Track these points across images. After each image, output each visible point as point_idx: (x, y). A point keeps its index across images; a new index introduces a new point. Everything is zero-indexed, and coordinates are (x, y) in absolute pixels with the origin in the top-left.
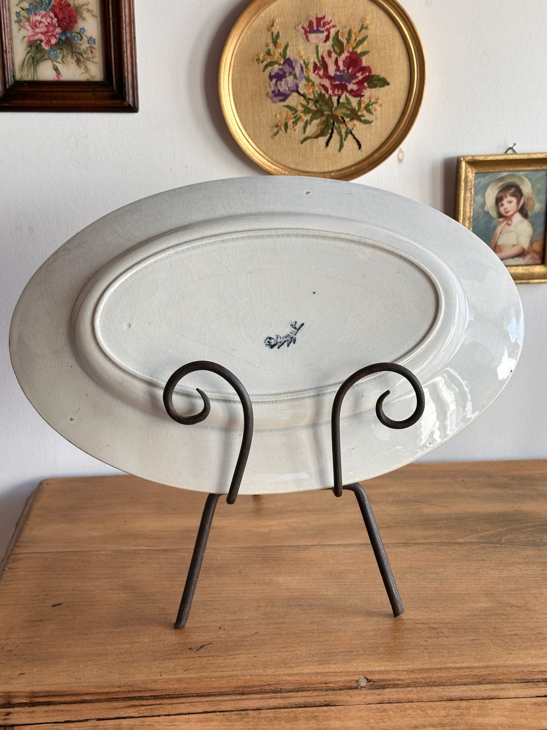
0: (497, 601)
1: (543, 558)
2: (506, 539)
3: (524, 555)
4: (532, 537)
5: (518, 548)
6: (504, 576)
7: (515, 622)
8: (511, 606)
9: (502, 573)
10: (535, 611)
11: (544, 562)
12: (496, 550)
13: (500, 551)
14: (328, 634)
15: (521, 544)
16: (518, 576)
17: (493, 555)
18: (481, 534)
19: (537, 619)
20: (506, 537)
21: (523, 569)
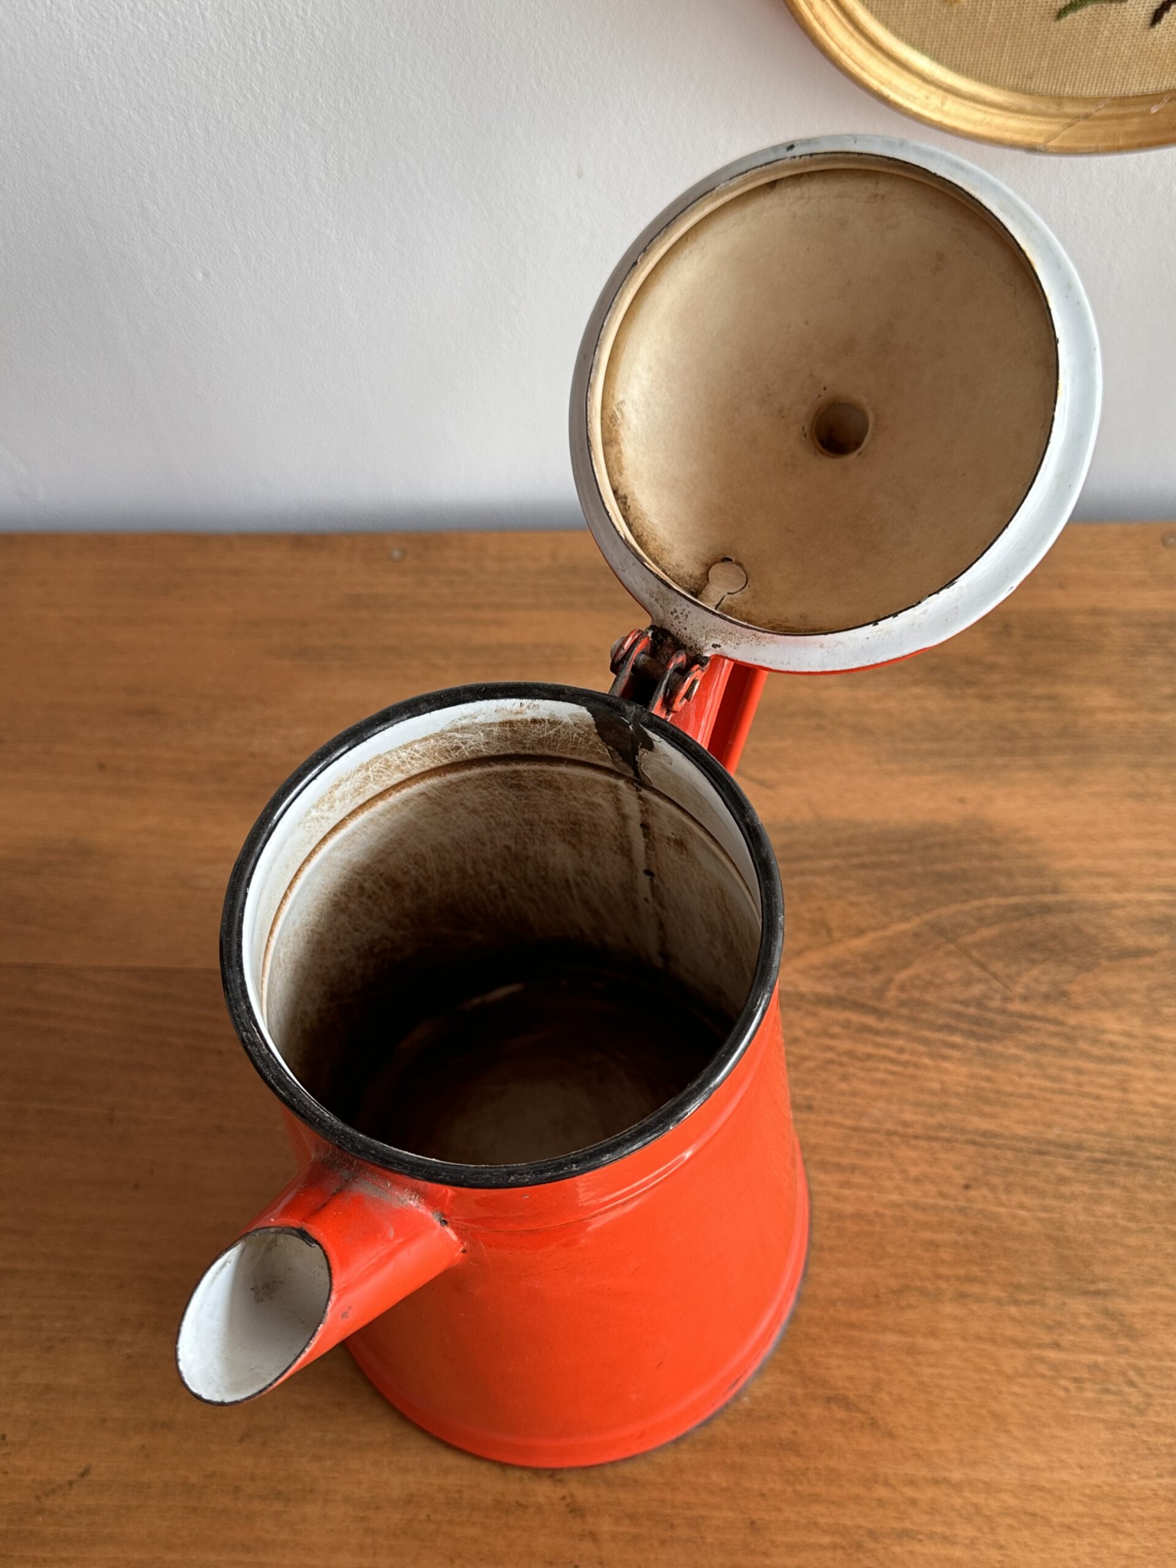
0: (797, 1362)
1: (987, 1109)
2: (902, 988)
3: (936, 1086)
4: (980, 980)
5: (926, 1042)
6: (848, 1208)
7: (815, 1498)
8: (828, 1400)
9: (846, 1192)
10: (891, 1435)
11: (985, 1134)
12: (863, 1049)
13: (870, 1057)
14: (277, 1506)
15: (941, 1021)
16: (888, 1212)
17: (844, 1078)
18: (837, 952)
19: (887, 1484)
20: (904, 975)
21: (914, 1171)
